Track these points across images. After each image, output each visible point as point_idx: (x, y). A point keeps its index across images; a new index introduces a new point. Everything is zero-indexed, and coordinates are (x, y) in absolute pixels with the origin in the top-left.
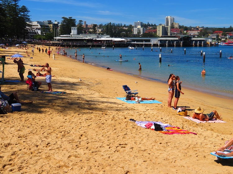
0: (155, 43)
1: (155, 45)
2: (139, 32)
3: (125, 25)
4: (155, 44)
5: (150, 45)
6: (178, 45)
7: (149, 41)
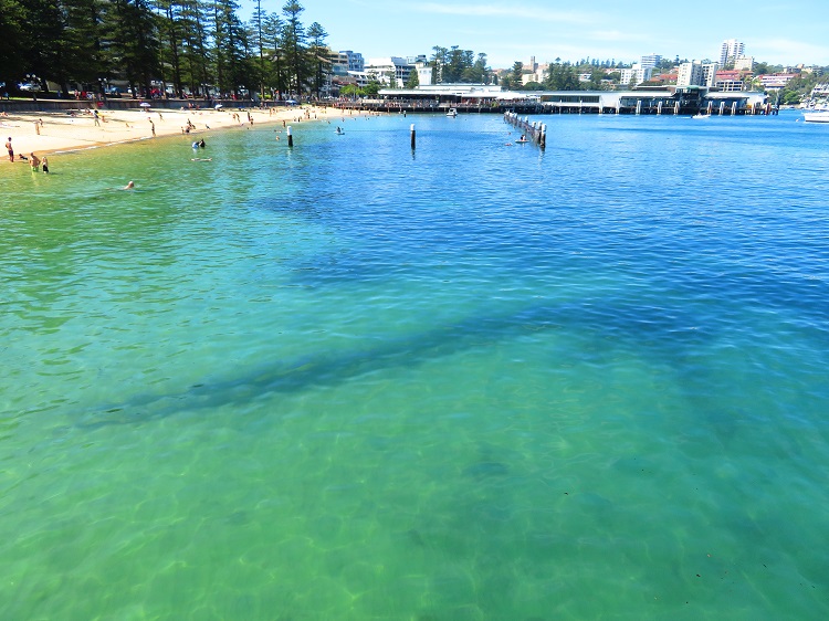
0: (609, 104)
1: (607, 110)
2: (634, 80)
3: (621, 63)
4: (609, 108)
5: (595, 111)
6: (667, 111)
7: (596, 99)
